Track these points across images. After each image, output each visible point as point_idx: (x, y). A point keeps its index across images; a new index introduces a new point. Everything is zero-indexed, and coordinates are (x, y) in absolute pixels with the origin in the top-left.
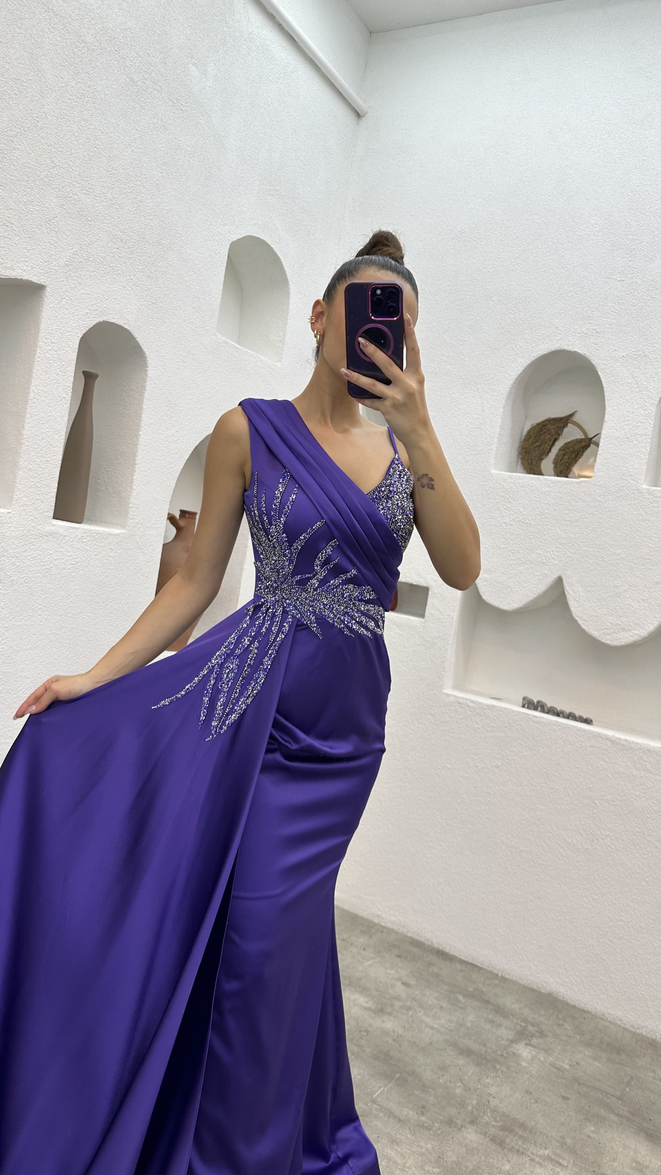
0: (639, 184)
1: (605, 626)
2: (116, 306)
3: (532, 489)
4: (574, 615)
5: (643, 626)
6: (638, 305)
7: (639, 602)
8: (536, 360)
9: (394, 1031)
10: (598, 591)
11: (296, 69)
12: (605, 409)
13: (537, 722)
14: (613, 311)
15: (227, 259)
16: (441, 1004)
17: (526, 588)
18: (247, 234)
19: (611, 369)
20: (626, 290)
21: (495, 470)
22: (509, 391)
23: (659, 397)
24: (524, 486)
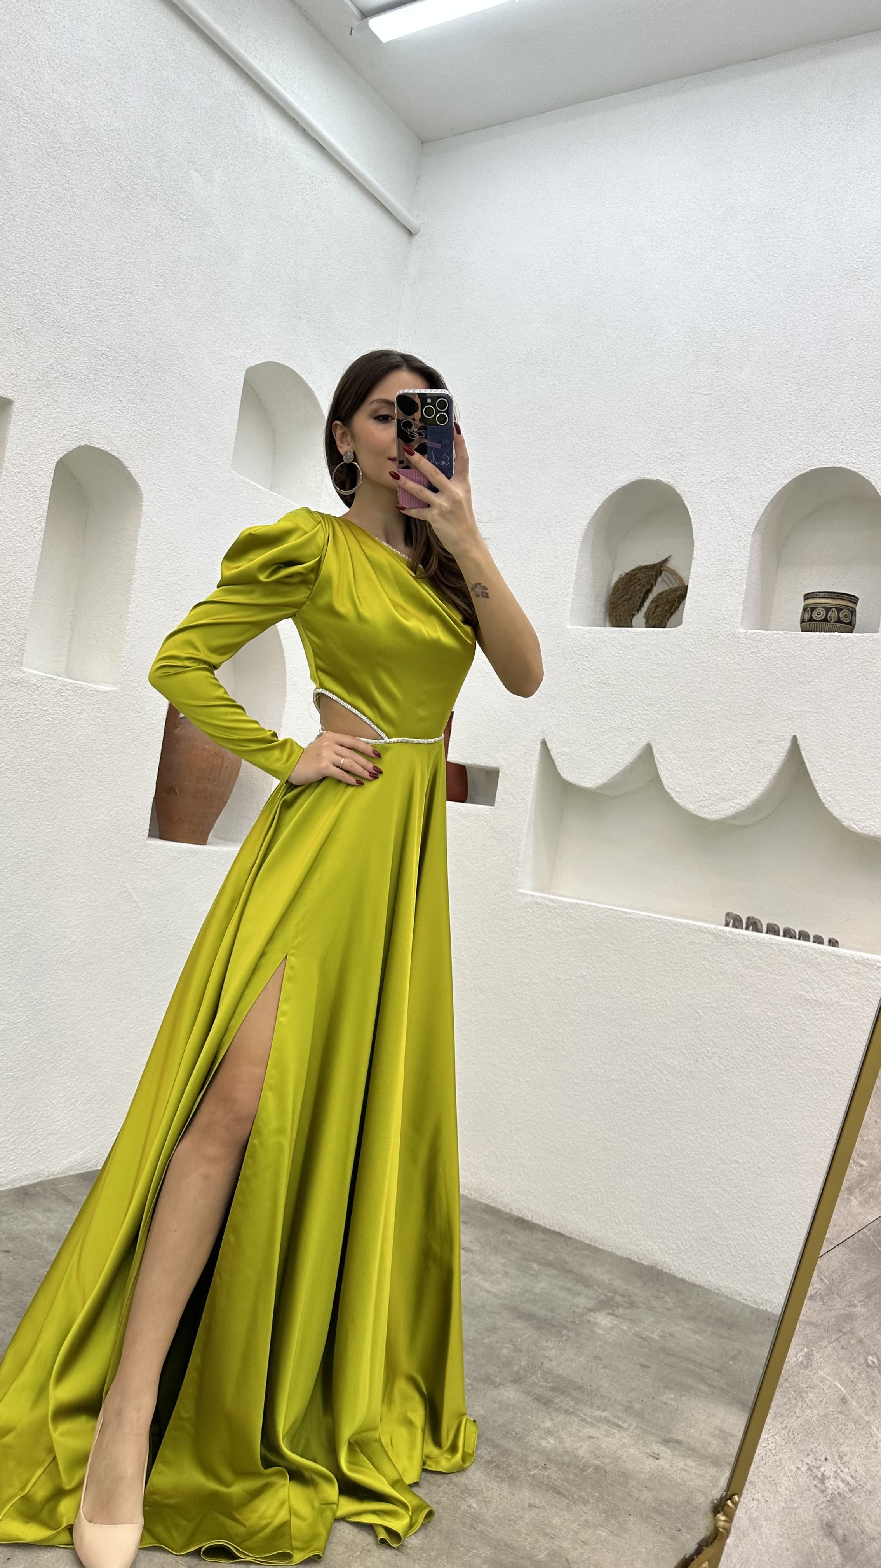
0: (723, 286)
1: (702, 796)
2: (100, 428)
3: (614, 643)
4: (666, 787)
5: (745, 793)
7: (740, 766)
8: (614, 492)
10: (693, 757)
11: (327, 180)
12: (693, 544)
15: (242, 386)
16: (507, 1271)
17: (610, 760)
18: (269, 360)
19: (699, 497)
20: (713, 405)
21: (572, 625)
22: (585, 532)
23: (755, 524)
24: (605, 641)
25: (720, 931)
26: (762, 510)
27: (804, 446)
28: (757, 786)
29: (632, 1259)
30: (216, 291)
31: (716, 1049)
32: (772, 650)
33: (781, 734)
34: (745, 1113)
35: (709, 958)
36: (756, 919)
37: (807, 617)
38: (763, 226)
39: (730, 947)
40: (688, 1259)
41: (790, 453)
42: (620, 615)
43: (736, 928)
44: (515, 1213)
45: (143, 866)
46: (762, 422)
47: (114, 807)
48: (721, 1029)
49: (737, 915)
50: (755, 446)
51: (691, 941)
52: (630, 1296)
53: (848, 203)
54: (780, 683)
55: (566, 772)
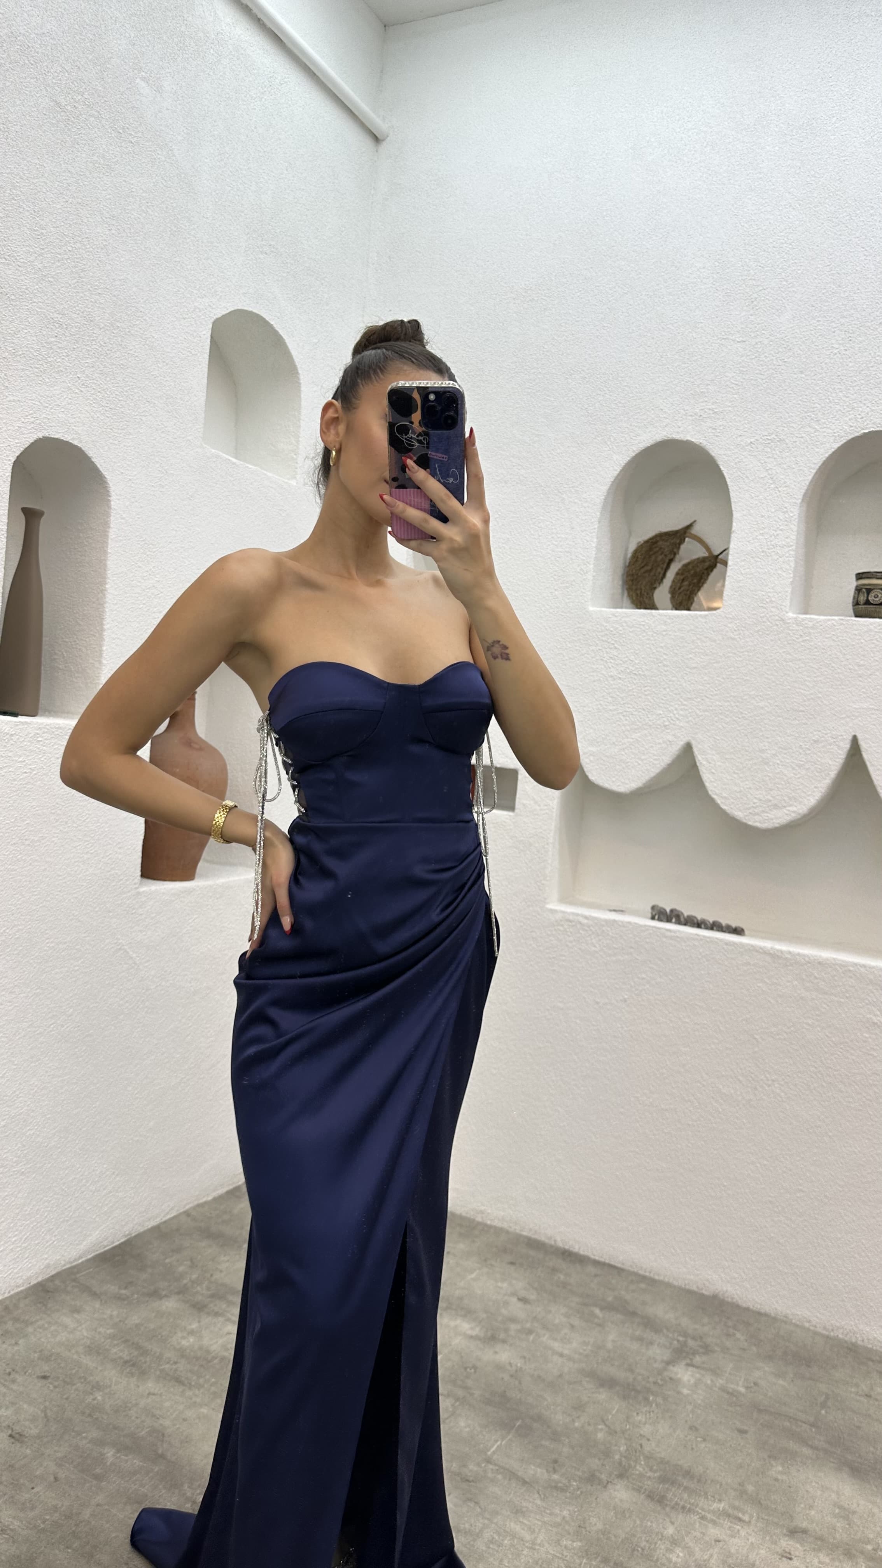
1: (752, 803)
2: (60, 415)
4: (710, 793)
5: (801, 800)
6: (765, 374)
7: (794, 769)
8: (636, 455)
9: (510, 1364)
10: (739, 758)
13: (671, 938)
14: (733, 384)
15: (209, 343)
17: (645, 761)
18: (237, 309)
19: (737, 460)
21: (595, 607)
23: (803, 494)
24: (633, 626)
26: (810, 477)
27: (856, 405)
28: (814, 792)
30: (175, 229)
32: (827, 638)
33: (837, 734)
37: (862, 599)
41: (840, 413)
42: (641, 590)
45: (136, 918)
47: (102, 858)
52: (701, 1337)
54: (837, 676)
55: (595, 774)
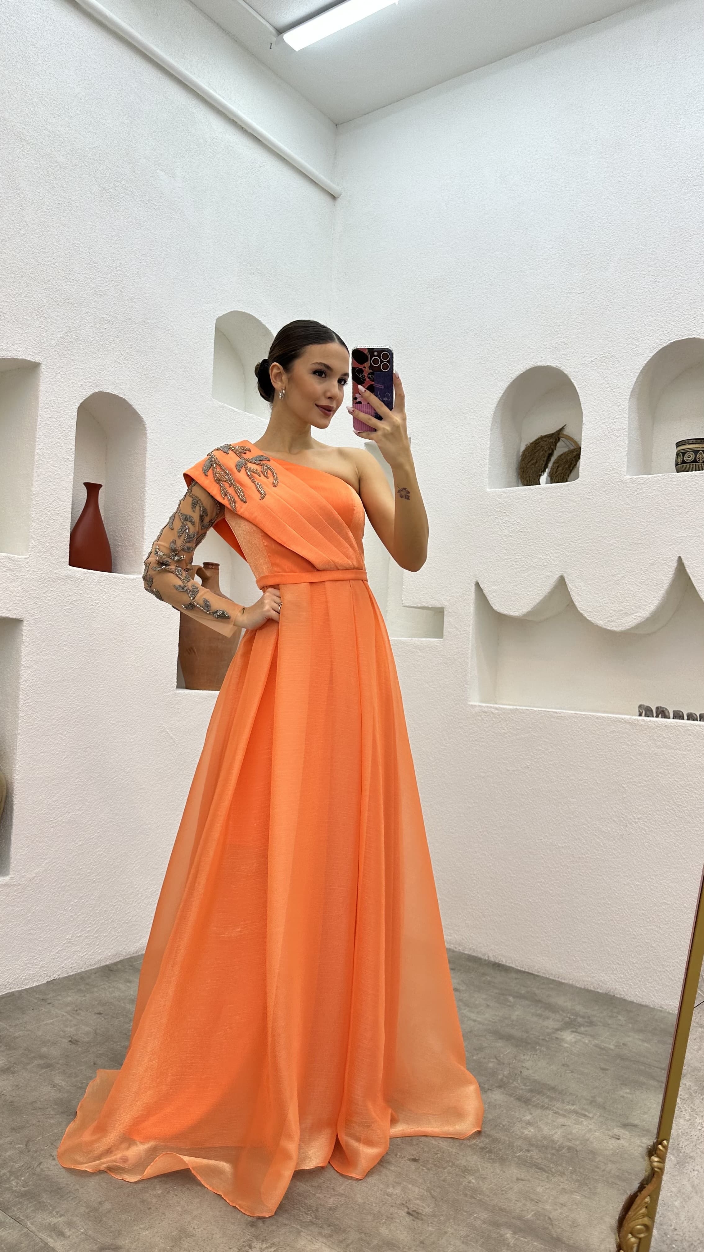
0: (585, 206)
1: (609, 614)
2: (109, 378)
3: (525, 499)
4: (579, 609)
5: (644, 607)
6: (599, 313)
7: (638, 586)
11: (264, 163)
12: (582, 413)
14: (577, 322)
15: (215, 331)
16: (489, 1004)
17: (532, 592)
18: (233, 310)
19: (583, 375)
20: (586, 301)
21: (490, 489)
22: (494, 414)
23: (630, 391)
24: (518, 498)
25: (635, 720)
26: (635, 379)
27: (663, 325)
28: (653, 600)
29: (590, 989)
30: (187, 261)
31: (641, 816)
32: (654, 490)
33: (668, 557)
34: (669, 864)
35: (628, 742)
36: (663, 708)
37: (680, 460)
38: (612, 153)
39: (644, 732)
40: (635, 985)
41: (652, 331)
42: (530, 477)
43: (648, 717)
44: (492, 959)
45: (175, 711)
46: (627, 309)
47: (149, 667)
48: (643, 799)
49: (648, 707)
50: (624, 330)
51: (612, 730)
52: (589, 1017)
53: (679, 126)
54: (663, 515)
55: (497, 605)
